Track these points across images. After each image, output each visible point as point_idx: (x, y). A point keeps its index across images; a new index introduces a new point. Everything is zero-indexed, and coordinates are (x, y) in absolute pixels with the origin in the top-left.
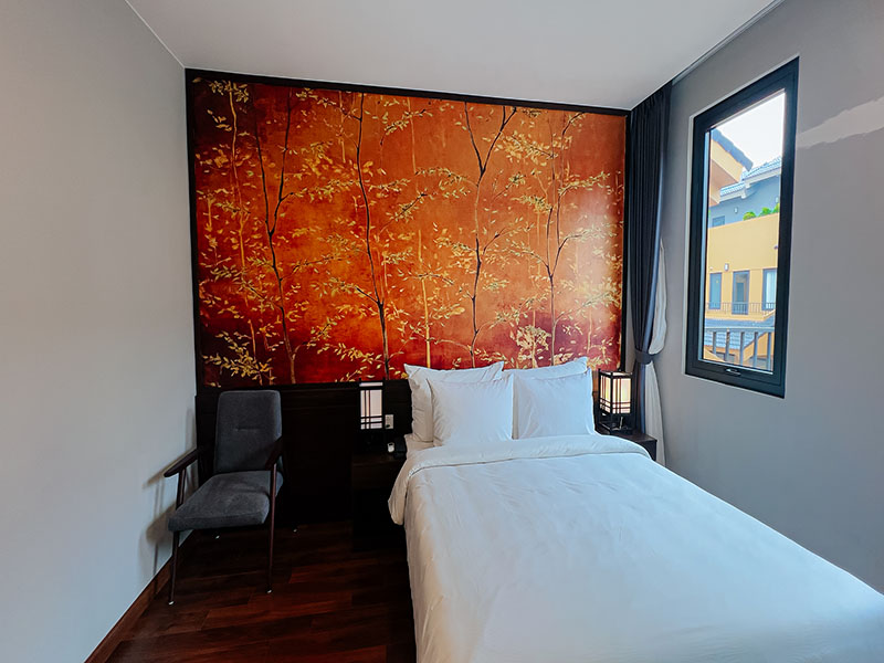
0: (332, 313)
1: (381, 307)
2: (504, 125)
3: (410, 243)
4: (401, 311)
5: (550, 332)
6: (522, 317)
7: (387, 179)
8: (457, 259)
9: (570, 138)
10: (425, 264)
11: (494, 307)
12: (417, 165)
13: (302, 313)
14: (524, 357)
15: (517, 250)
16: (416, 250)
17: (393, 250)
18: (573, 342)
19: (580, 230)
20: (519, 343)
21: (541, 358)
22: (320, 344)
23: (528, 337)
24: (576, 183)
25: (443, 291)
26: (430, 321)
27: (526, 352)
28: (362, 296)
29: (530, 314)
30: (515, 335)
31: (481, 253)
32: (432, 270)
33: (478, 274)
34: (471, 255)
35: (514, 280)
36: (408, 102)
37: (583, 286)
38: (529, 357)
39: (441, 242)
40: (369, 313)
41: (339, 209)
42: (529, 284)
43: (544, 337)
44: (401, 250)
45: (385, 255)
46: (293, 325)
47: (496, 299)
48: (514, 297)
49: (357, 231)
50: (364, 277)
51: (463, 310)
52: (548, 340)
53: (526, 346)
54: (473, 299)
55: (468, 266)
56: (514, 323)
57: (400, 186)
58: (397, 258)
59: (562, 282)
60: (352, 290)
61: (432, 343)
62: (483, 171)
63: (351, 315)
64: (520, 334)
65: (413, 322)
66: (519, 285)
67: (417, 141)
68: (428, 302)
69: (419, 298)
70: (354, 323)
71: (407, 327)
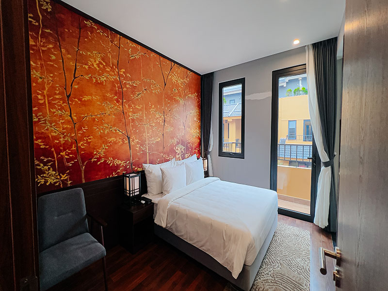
0: (105, 142)
1: (129, 138)
2: (171, 69)
3: (141, 110)
4: (137, 140)
5: (185, 146)
6: (177, 141)
7: (131, 80)
8: (157, 118)
9: (188, 79)
10: (146, 120)
11: (169, 138)
12: (143, 76)
13: (89, 143)
14: (178, 156)
15: (176, 117)
16: (143, 114)
17: (134, 112)
18: (190, 149)
19: (191, 111)
20: (176, 151)
21: (182, 156)
22: (99, 159)
23: (179, 149)
24: (190, 95)
25: (153, 131)
26: (148, 144)
28: (120, 133)
29: (179, 140)
30: (175, 148)
31: (165, 116)
32: (149, 122)
33: (164, 125)
34: (162, 117)
35: (175, 128)
36: (139, 47)
37: (192, 130)
39: (152, 111)
40: (123, 142)
41: (109, 90)
42: (179, 129)
43: (183, 148)
44: (137, 113)
45: (130, 114)
46: (83, 150)
47: (170, 135)
48: (175, 134)
49: (118, 102)
50: (121, 124)
51: (160, 139)
53: (179, 152)
54: (163, 135)
55: (161, 122)
56: (175, 143)
57: (136, 84)
58: (136, 116)
59: (187, 129)
60: (116, 130)
61: (149, 154)
62: (165, 85)
63: (115, 143)
64: (177, 148)
65: (142, 145)
66: (176, 130)
67: (143, 66)
68: (148, 136)
69: (144, 135)
70: (116, 147)
71: (140, 147)
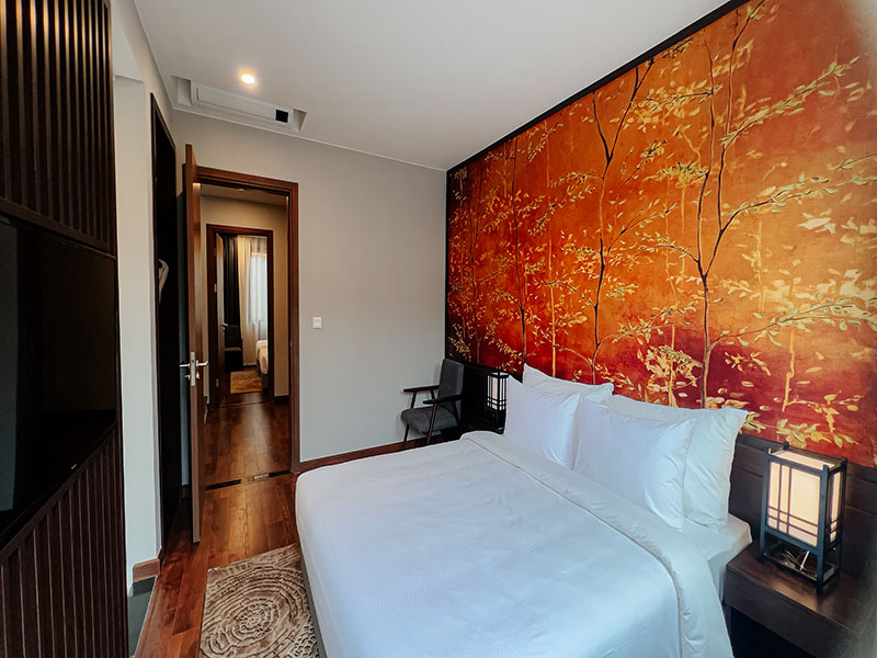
0: (497, 315)
1: (523, 311)
2: (636, 90)
3: (543, 253)
4: (535, 316)
5: (701, 360)
6: (654, 333)
7: (529, 201)
8: (581, 264)
9: (748, 46)
10: (554, 272)
11: (618, 317)
12: (550, 179)
13: (483, 314)
14: (657, 388)
15: (649, 245)
16: (547, 260)
17: (532, 262)
18: (746, 384)
19: (768, 191)
20: (649, 367)
21: (682, 395)
22: (490, 337)
23: (662, 361)
24: (762, 114)
25: (567, 298)
26: (556, 327)
27: (660, 381)
28: (512, 302)
29: (667, 331)
30: (644, 356)
31: (605, 254)
32: (559, 277)
33: (601, 278)
34: (594, 258)
35: (645, 284)
36: (546, 125)
37: (773, 288)
38: (665, 389)
39: (567, 249)
40: (515, 316)
41: (502, 235)
42: (666, 289)
43: (690, 367)
44: (536, 262)
45: (526, 267)
47: (620, 309)
48: (644, 306)
49: (510, 248)
50: (513, 287)
51: (585, 319)
52: (696, 371)
53: (660, 374)
54: (596, 308)
55: (591, 271)
56: (644, 339)
57: (538, 204)
58: (534, 268)
59: (725, 284)
60: (507, 297)
61: (557, 349)
62: (609, 159)
63: (506, 318)
64: (650, 355)
65: (543, 327)
66: (651, 290)
67: (550, 157)
68: (555, 309)
69: (548, 305)
70: (507, 324)
71: (539, 332)
